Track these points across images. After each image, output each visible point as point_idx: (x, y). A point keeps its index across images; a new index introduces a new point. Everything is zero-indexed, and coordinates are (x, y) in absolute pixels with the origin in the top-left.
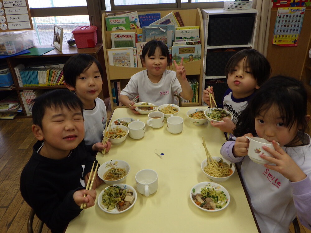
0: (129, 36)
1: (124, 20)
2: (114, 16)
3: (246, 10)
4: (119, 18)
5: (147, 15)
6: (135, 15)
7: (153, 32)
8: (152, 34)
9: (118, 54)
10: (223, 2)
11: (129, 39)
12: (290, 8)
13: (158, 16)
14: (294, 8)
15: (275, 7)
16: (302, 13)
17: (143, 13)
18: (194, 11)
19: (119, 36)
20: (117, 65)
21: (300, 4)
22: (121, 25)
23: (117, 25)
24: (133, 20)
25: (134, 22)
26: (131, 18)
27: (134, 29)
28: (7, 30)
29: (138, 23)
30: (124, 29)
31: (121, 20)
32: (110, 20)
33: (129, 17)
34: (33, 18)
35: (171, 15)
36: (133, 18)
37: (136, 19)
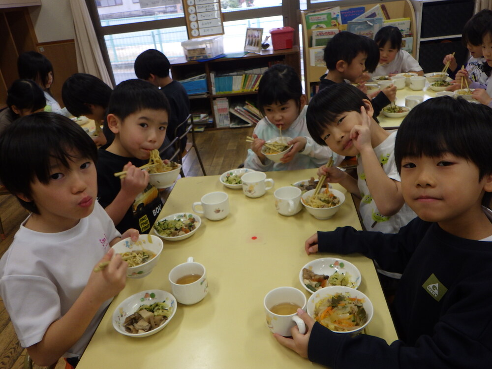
0: (332, 33)
1: (325, 16)
4: (320, 14)
5: (350, 10)
6: (337, 11)
7: (359, 27)
9: (320, 53)
13: (362, 10)
17: (346, 9)
19: (321, 34)
20: (319, 66)
22: (321, 23)
23: (317, 23)
24: (335, 16)
25: (336, 19)
26: (332, 14)
27: (335, 25)
28: (199, 36)
29: (340, 20)
30: (324, 26)
31: (322, 17)
32: (310, 17)
33: (330, 14)
34: (224, 23)
35: (377, 8)
36: (334, 14)
37: (337, 15)
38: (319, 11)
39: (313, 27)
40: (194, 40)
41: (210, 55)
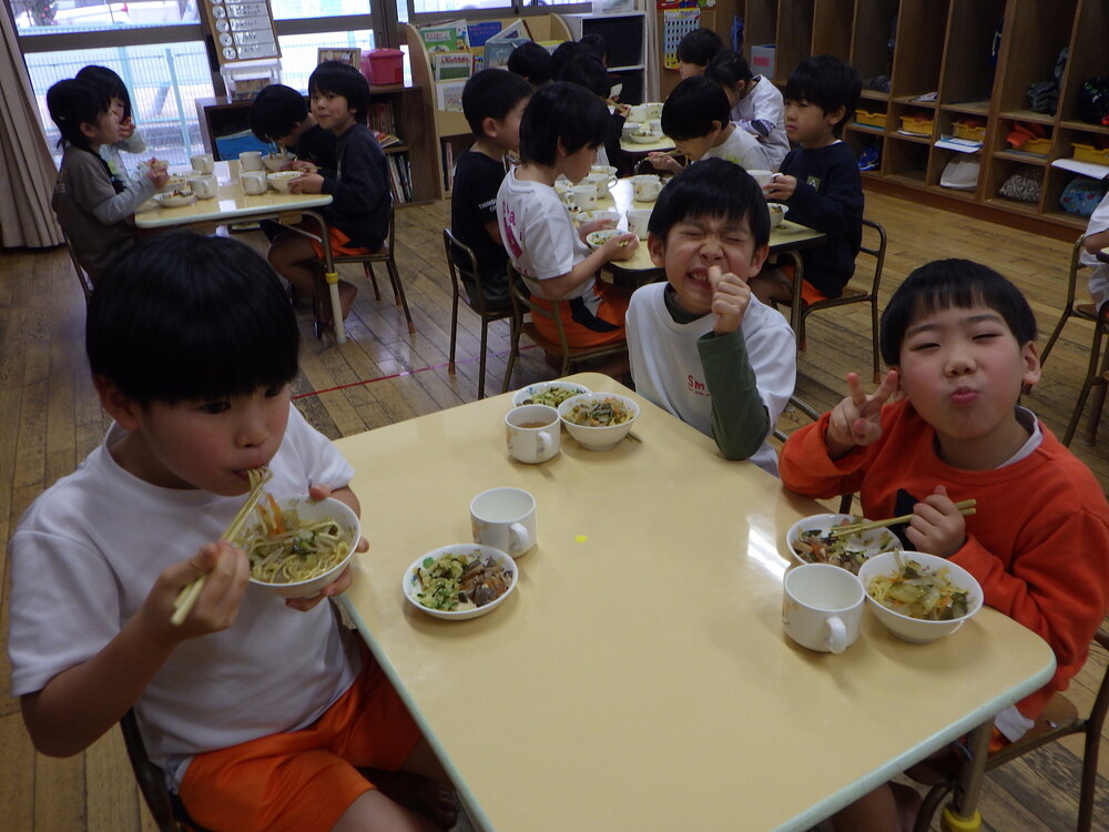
1: (448, 34)
2: (427, 29)
3: (626, 11)
4: (440, 30)
5: (482, 25)
6: (462, 25)
7: (501, 51)
8: (500, 54)
10: (591, 3)
11: (463, 65)
12: (680, 10)
13: (498, 27)
14: (685, 10)
15: (660, 9)
16: (697, 18)
17: (475, 23)
18: (547, 19)
19: (448, 60)
21: (690, 5)
22: (442, 43)
23: (436, 43)
24: (461, 33)
25: (462, 38)
26: (457, 30)
27: (463, 48)
28: (237, 59)
29: (467, 39)
30: (447, 49)
31: (443, 34)
32: (426, 34)
33: (454, 29)
35: (519, 25)
36: (460, 30)
37: (464, 33)
38: (435, 25)
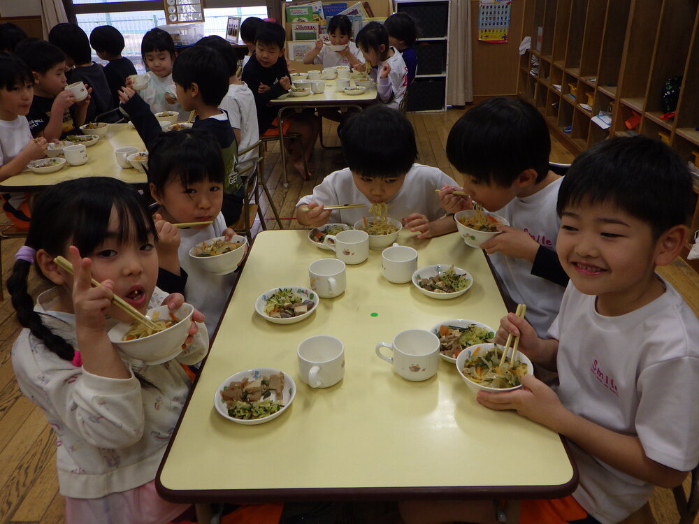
0: (311, 28)
1: (306, 10)
2: (295, 7)
4: (301, 8)
5: (333, 5)
6: (318, 5)
9: (299, 47)
11: (312, 31)
13: (344, 7)
16: (508, 4)
17: (328, 4)
19: (300, 28)
20: (298, 60)
22: (303, 16)
23: (299, 16)
24: (317, 10)
25: (317, 13)
26: (314, 8)
27: (317, 20)
28: (177, 22)
29: (322, 14)
30: (306, 20)
31: (304, 10)
32: (291, 10)
33: (311, 7)
34: (205, 10)
35: (358, 5)
36: (316, 8)
37: (320, 10)
38: (300, 4)
39: (295, 20)
40: (171, 25)
41: (186, 42)
